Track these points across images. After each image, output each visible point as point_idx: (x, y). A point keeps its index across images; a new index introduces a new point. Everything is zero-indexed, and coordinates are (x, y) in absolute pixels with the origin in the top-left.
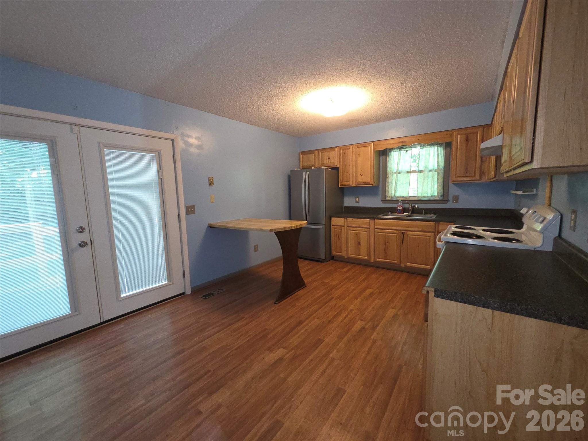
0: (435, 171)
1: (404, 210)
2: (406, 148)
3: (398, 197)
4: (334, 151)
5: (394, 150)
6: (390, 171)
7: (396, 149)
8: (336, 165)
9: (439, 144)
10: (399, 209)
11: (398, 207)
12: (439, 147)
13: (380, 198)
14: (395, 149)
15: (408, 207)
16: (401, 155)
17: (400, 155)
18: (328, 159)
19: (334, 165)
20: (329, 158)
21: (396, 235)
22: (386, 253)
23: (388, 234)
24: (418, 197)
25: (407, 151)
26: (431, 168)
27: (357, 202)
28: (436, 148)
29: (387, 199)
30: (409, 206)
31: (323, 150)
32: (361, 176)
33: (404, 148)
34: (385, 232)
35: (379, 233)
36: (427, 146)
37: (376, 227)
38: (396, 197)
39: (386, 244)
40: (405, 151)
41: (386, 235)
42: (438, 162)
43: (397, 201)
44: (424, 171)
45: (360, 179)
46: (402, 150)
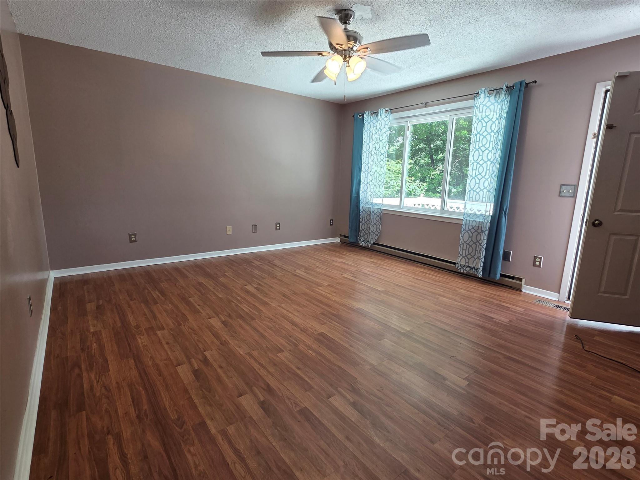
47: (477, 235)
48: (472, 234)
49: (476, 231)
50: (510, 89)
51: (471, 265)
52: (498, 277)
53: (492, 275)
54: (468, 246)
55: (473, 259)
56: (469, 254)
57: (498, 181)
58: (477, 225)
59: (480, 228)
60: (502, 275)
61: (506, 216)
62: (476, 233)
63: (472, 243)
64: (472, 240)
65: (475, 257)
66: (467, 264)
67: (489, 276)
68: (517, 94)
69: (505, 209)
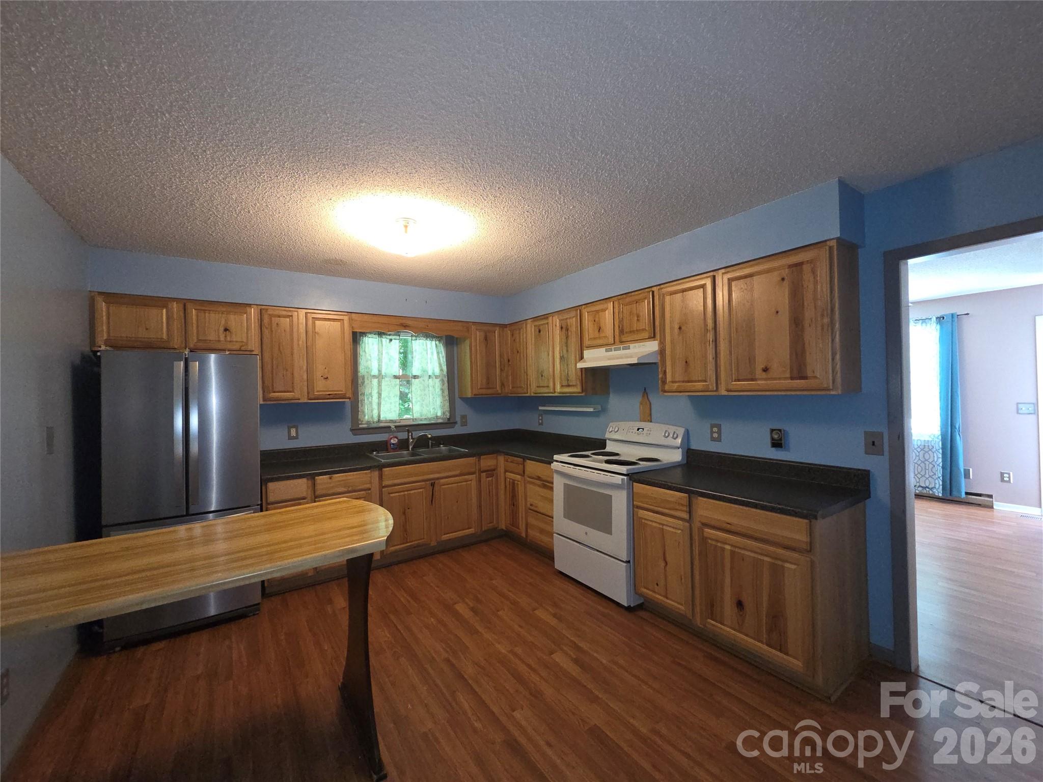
0: (436, 377)
1: (403, 444)
2: (390, 335)
3: (386, 422)
4: (246, 313)
5: (370, 336)
6: (367, 372)
7: (372, 333)
8: (250, 348)
9: (439, 338)
10: (393, 444)
11: (391, 439)
12: (437, 342)
13: (348, 425)
14: (370, 333)
15: (407, 438)
16: (382, 345)
17: (380, 344)
18: (222, 329)
19: (243, 348)
20: (226, 330)
21: (423, 492)
22: (406, 530)
23: (409, 492)
24: (416, 419)
25: (391, 340)
26: (430, 373)
27: (290, 438)
28: (434, 342)
29: (360, 426)
30: (409, 436)
31: (206, 305)
32: (324, 381)
33: (386, 335)
34: (401, 490)
35: (391, 495)
36: (422, 338)
37: (385, 483)
38: (382, 422)
39: (404, 513)
40: (388, 340)
41: (404, 495)
42: (440, 365)
43: (386, 429)
44: (420, 377)
45: (321, 387)
46: (384, 336)
47: (924, 454)
48: (919, 452)
49: (922, 450)
50: (940, 319)
51: (923, 485)
52: (963, 495)
53: (955, 493)
54: (916, 465)
55: (924, 479)
56: (919, 473)
57: (942, 400)
58: (923, 444)
59: (927, 447)
60: (967, 493)
61: (961, 434)
62: (922, 452)
63: (919, 462)
64: (919, 459)
65: (926, 476)
66: (918, 484)
67: (951, 494)
68: (949, 325)
69: (957, 427)
